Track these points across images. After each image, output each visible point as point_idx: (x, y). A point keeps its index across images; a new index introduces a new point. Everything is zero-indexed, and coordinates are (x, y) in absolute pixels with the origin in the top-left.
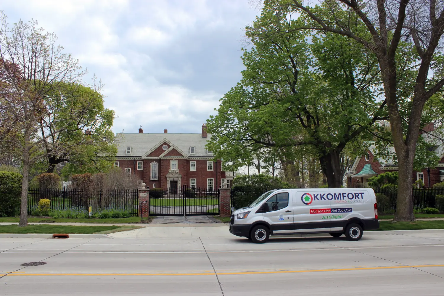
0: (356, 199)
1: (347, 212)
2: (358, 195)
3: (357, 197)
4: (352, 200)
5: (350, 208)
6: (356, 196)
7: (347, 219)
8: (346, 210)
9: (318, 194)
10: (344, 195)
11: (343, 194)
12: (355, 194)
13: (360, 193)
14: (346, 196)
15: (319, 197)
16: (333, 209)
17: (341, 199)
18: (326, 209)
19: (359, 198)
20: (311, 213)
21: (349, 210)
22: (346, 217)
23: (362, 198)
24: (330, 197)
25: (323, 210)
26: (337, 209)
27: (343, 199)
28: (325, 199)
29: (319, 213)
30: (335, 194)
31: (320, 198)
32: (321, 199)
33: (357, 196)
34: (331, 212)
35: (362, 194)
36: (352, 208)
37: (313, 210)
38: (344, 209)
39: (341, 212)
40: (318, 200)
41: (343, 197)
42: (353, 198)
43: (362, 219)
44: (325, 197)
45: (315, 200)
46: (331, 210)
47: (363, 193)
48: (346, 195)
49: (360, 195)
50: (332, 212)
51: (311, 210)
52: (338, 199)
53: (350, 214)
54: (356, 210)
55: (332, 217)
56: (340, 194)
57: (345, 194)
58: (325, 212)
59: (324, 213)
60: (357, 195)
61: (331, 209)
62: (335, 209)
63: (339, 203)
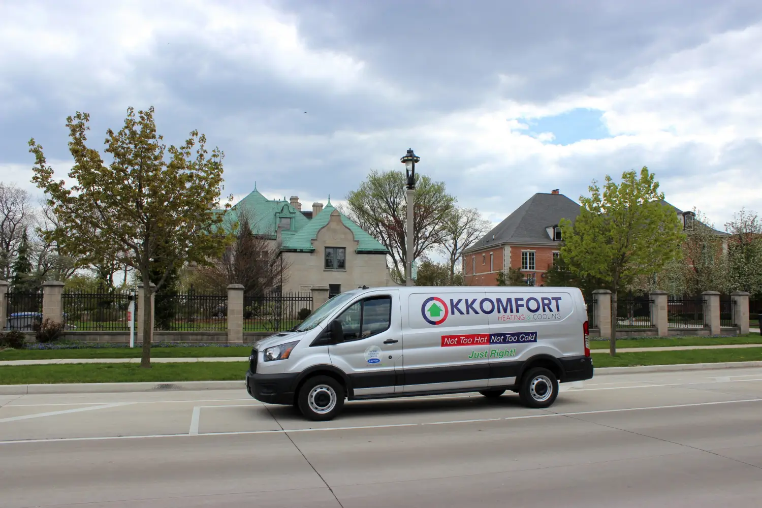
0: (544, 311)
1: (524, 341)
2: (550, 303)
3: (546, 308)
4: (537, 313)
5: (532, 333)
6: (544, 305)
7: (525, 359)
8: (522, 337)
9: (459, 301)
10: (520, 302)
11: (517, 300)
12: (543, 299)
13: (553, 299)
14: (522, 305)
15: (462, 306)
16: (494, 335)
17: (512, 311)
18: (478, 336)
19: (551, 310)
20: (443, 345)
21: (529, 338)
22: (522, 353)
23: (558, 310)
24: (487, 306)
25: (473, 336)
26: (504, 335)
27: (518, 311)
28: (477, 313)
29: (463, 344)
30: (499, 301)
31: (464, 310)
32: (468, 313)
33: (546, 305)
34: (489, 341)
35: (557, 299)
36: (536, 333)
37: (448, 337)
38: (518, 334)
39: (513, 342)
40: (462, 313)
41: (518, 306)
42: (537, 310)
43: (557, 356)
44: (476, 306)
45: (453, 313)
46: (490, 338)
47: (560, 299)
48: (524, 302)
49: (554, 302)
50: (493, 343)
51: (443, 338)
52: (505, 311)
53: (533, 346)
54: (545, 337)
56: (509, 300)
57: (522, 299)
58: (477, 343)
59: (473, 343)
60: (546, 302)
61: (490, 335)
62: (499, 335)
63: (509, 320)
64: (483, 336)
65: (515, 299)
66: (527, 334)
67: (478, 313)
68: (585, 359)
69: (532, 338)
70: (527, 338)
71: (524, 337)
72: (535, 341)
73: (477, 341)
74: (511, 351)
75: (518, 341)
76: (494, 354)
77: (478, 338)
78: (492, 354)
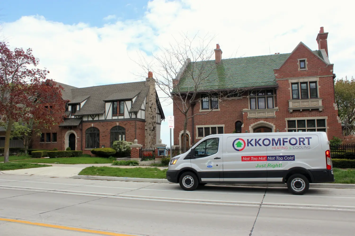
1: (287, 160)
2: (304, 140)
3: (301, 143)
4: (295, 146)
5: (292, 156)
6: (300, 141)
7: (288, 169)
8: (286, 158)
9: (252, 140)
10: (285, 140)
12: (300, 138)
13: (306, 138)
14: (287, 142)
15: (253, 142)
16: (270, 156)
17: (280, 145)
18: (260, 157)
19: (304, 144)
20: (242, 160)
21: (290, 158)
22: (287, 166)
23: (309, 144)
24: (267, 142)
25: (258, 157)
26: (275, 156)
27: (284, 144)
28: (260, 145)
29: (253, 161)
30: (273, 140)
31: (254, 144)
32: (256, 145)
33: (302, 141)
34: (267, 160)
35: (308, 138)
36: (294, 156)
37: (245, 157)
38: (283, 156)
39: (280, 160)
40: (252, 145)
41: (284, 142)
42: (295, 144)
43: (307, 168)
44: (261, 142)
45: (248, 146)
46: (267, 158)
47: (311, 138)
49: (306, 141)
50: (269, 160)
51: (242, 157)
52: (276, 144)
53: (292, 162)
54: (300, 158)
55: (269, 165)
56: (279, 140)
57: (287, 139)
58: (260, 160)
59: (258, 160)
60: (302, 140)
61: (268, 156)
62: (272, 156)
63: (278, 149)
64: (263, 157)
65: (283, 138)
66: (289, 156)
68: (327, 171)
69: (292, 158)
70: (289, 158)
71: (287, 158)
72: (294, 160)
73: (260, 159)
74: (280, 165)
75: (284, 160)
76: (270, 166)
78: (268, 165)
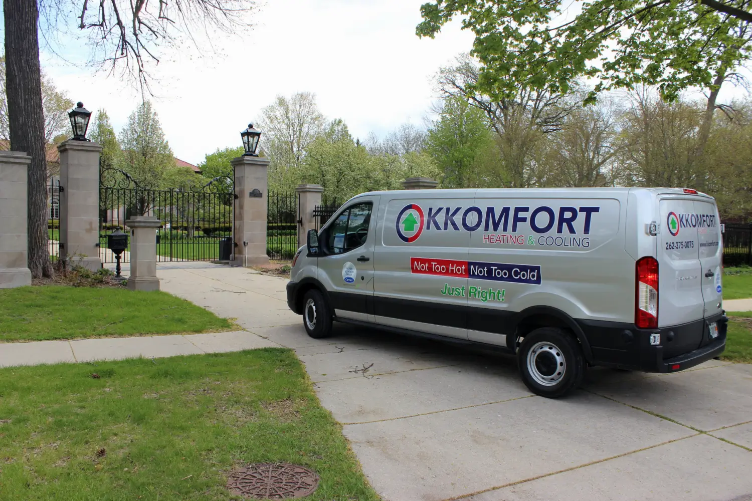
0: (560, 230)
1: (520, 280)
2: (575, 217)
4: (546, 235)
5: (533, 269)
6: (562, 220)
7: (518, 309)
8: (516, 273)
9: (440, 209)
10: (521, 215)
11: (518, 210)
12: (563, 210)
13: (582, 209)
14: (524, 220)
15: (441, 218)
16: (475, 264)
17: (505, 229)
18: (453, 263)
19: (572, 230)
20: (415, 270)
21: (528, 275)
24: (472, 218)
25: (446, 263)
27: (514, 229)
28: (456, 228)
29: (435, 273)
30: (490, 211)
31: (442, 226)
32: (446, 228)
34: (468, 273)
35: (589, 211)
36: (538, 268)
37: (418, 260)
38: (509, 268)
39: (501, 279)
40: (438, 228)
41: (517, 219)
44: (458, 219)
45: (428, 228)
46: (469, 268)
47: (596, 209)
48: (527, 215)
49: (582, 216)
50: (474, 276)
51: (413, 260)
52: (495, 229)
53: (535, 289)
54: (559, 276)
55: (468, 294)
56: (506, 211)
57: (526, 209)
58: (452, 273)
59: (447, 273)
60: (568, 215)
61: (470, 264)
62: (482, 265)
63: (499, 243)
64: (460, 264)
65: (516, 208)
66: (524, 268)
67: (459, 230)
68: (633, 331)
69: (533, 276)
70: (524, 275)
71: (519, 274)
72: (538, 281)
73: (452, 270)
74: (499, 293)
75: (510, 279)
76: (474, 293)
77: (453, 266)
78: (470, 292)
